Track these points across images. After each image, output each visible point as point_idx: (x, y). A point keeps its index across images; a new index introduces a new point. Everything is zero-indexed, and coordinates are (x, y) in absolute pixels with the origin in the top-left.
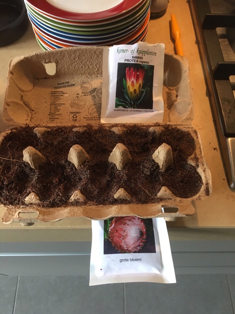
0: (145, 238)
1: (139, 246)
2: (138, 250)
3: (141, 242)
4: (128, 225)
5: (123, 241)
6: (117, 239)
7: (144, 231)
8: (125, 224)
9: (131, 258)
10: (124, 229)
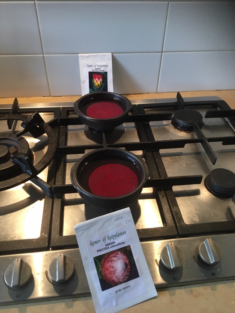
0: (129, 268)
1: (126, 276)
2: (126, 280)
3: (127, 272)
4: (114, 261)
5: (114, 276)
6: (109, 275)
7: (128, 262)
8: (112, 261)
9: (123, 288)
10: (112, 265)
